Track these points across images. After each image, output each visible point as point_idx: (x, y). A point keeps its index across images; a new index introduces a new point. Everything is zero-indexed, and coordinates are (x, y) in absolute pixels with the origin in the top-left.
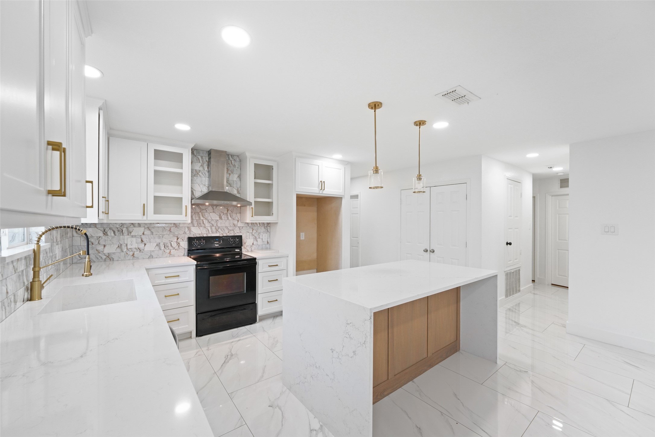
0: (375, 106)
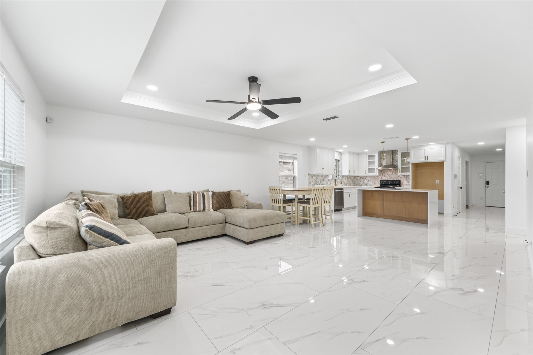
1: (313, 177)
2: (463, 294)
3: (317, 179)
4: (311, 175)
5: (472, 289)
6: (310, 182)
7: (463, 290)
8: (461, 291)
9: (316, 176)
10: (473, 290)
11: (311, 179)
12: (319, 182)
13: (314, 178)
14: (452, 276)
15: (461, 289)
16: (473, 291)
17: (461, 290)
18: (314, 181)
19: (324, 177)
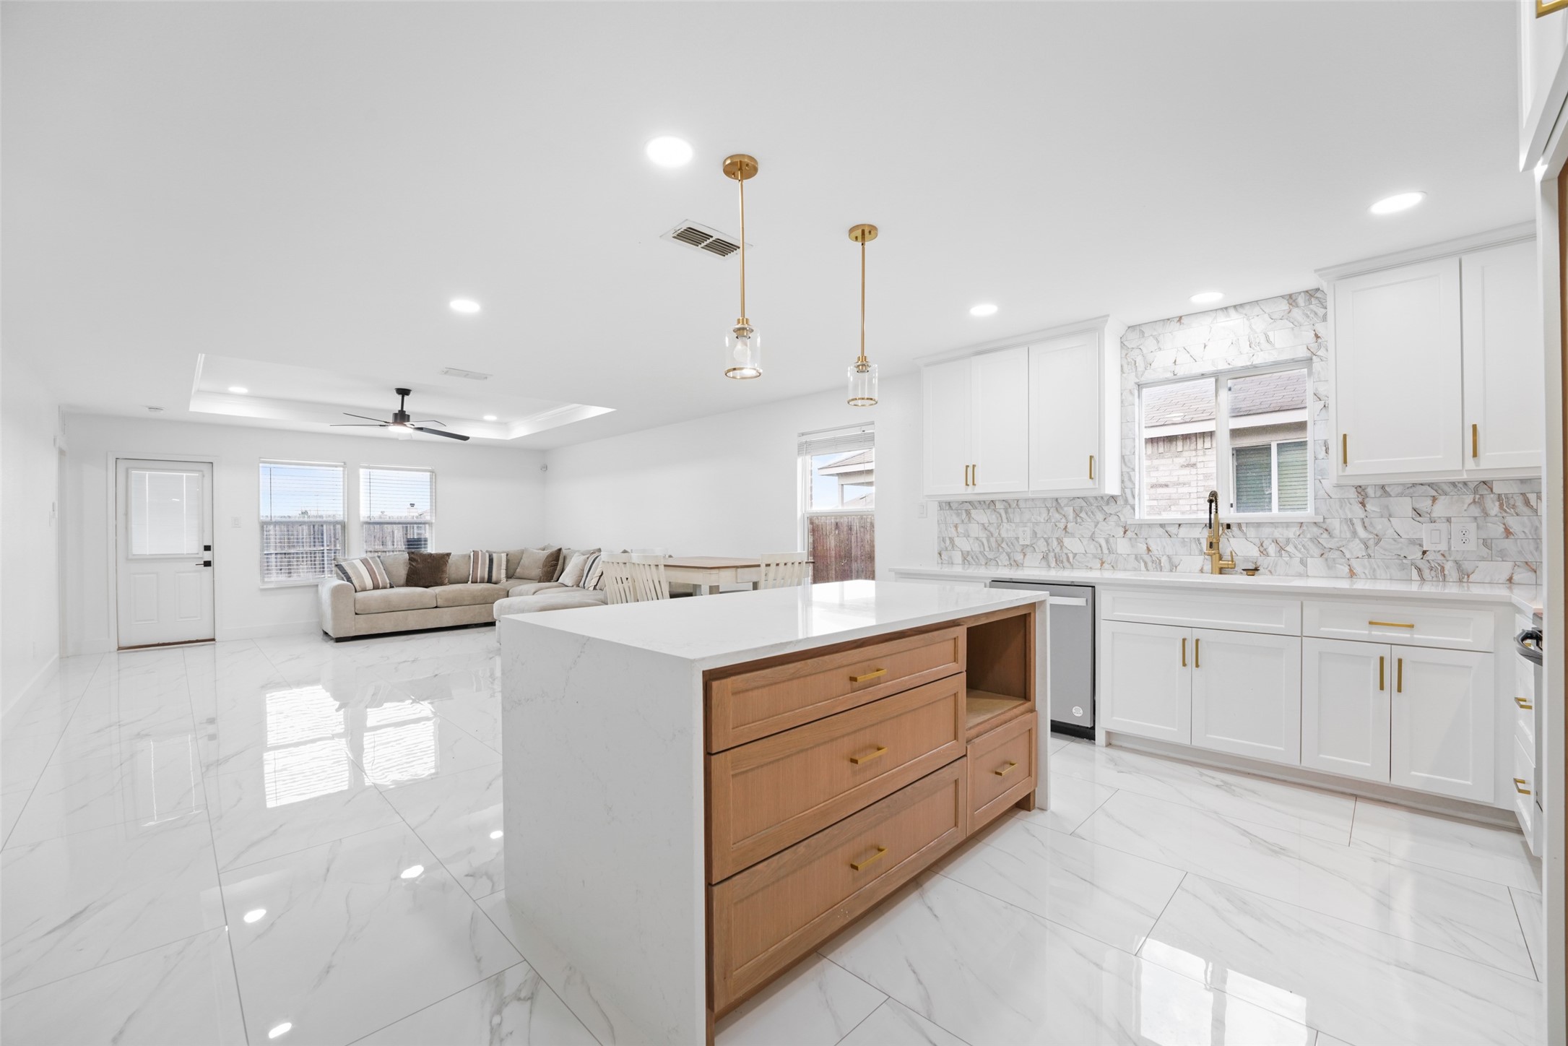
0: (864, 233)
1: (973, 512)
3: (1006, 525)
4: (954, 506)
6: (951, 540)
9: (999, 505)
11: (956, 527)
12: (1017, 539)
13: (981, 516)
18: (983, 535)
19: (1069, 511)
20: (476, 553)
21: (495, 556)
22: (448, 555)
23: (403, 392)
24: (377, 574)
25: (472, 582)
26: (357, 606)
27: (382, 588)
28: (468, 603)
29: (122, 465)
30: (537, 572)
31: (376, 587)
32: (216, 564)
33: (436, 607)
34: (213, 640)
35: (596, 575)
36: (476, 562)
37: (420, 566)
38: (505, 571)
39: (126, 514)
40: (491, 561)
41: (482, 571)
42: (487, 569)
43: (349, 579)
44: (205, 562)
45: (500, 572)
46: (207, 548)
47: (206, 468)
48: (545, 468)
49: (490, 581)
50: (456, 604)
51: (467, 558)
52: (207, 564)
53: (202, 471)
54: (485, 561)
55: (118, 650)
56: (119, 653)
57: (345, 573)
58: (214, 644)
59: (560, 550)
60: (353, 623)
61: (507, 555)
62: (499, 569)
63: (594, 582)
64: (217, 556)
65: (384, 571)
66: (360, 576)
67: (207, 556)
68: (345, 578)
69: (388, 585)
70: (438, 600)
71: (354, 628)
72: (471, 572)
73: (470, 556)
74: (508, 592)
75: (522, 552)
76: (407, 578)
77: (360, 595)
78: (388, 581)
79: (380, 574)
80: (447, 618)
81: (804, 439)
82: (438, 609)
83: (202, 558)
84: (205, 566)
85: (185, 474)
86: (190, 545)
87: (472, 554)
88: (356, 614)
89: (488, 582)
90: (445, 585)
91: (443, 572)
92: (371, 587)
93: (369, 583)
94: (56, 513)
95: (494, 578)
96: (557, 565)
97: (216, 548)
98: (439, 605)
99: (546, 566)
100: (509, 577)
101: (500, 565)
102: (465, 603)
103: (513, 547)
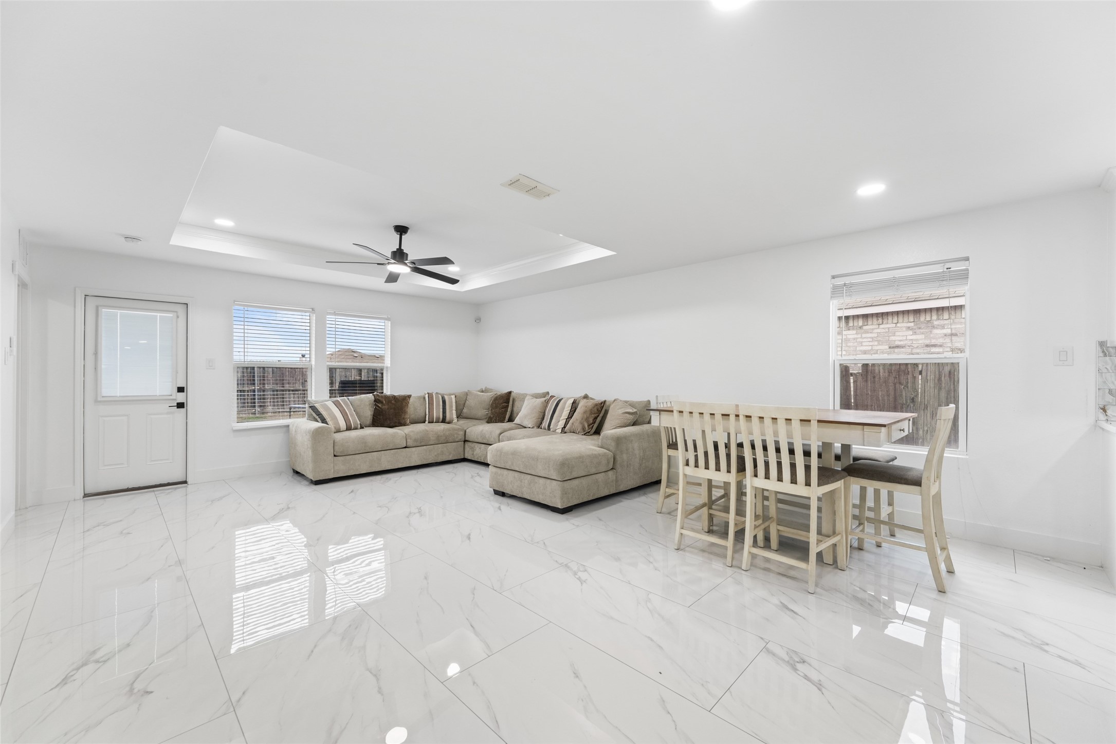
2: (94, 652)
5: (74, 680)
7: (97, 661)
8: (102, 657)
10: (72, 678)
14: (149, 690)
15: (105, 662)
16: (72, 676)
17: (101, 660)
20: (430, 395)
21: (446, 397)
22: (409, 396)
23: (401, 230)
24: (349, 416)
25: (429, 422)
26: (336, 448)
27: (353, 429)
28: (433, 443)
29: (91, 303)
30: (482, 412)
31: (349, 428)
32: (190, 406)
33: (405, 447)
34: (185, 482)
35: (562, 418)
36: (431, 403)
37: (385, 407)
38: (455, 411)
39: (96, 354)
40: (444, 402)
41: (437, 413)
42: (441, 410)
43: (324, 421)
44: (178, 404)
45: (452, 414)
46: (181, 390)
47: (181, 310)
48: (478, 320)
49: (444, 421)
50: (423, 444)
51: (422, 399)
52: (180, 405)
53: (176, 312)
54: (439, 402)
55: (84, 497)
56: (84, 501)
57: (319, 414)
58: (186, 487)
59: (510, 393)
60: (332, 465)
61: (455, 397)
62: (451, 410)
63: (561, 424)
64: (192, 398)
65: (354, 413)
66: (334, 418)
67: (181, 397)
68: (319, 420)
69: (359, 426)
70: (408, 440)
71: (333, 471)
72: (427, 413)
73: (424, 398)
74: (465, 431)
75: (467, 394)
76: (373, 418)
77: (338, 436)
78: (359, 422)
79: (352, 415)
80: (415, 456)
81: (839, 282)
82: (407, 449)
83: (175, 400)
84: (178, 408)
85: (159, 314)
86: (164, 387)
87: (427, 396)
88: (335, 456)
89: (442, 422)
90: (408, 425)
91: (405, 413)
92: (345, 428)
93: (343, 424)
94: (15, 349)
95: (448, 418)
96: (507, 406)
97: (190, 390)
98: (409, 444)
99: (496, 407)
100: (459, 416)
101: (451, 406)
102: (431, 443)
103: (460, 389)
